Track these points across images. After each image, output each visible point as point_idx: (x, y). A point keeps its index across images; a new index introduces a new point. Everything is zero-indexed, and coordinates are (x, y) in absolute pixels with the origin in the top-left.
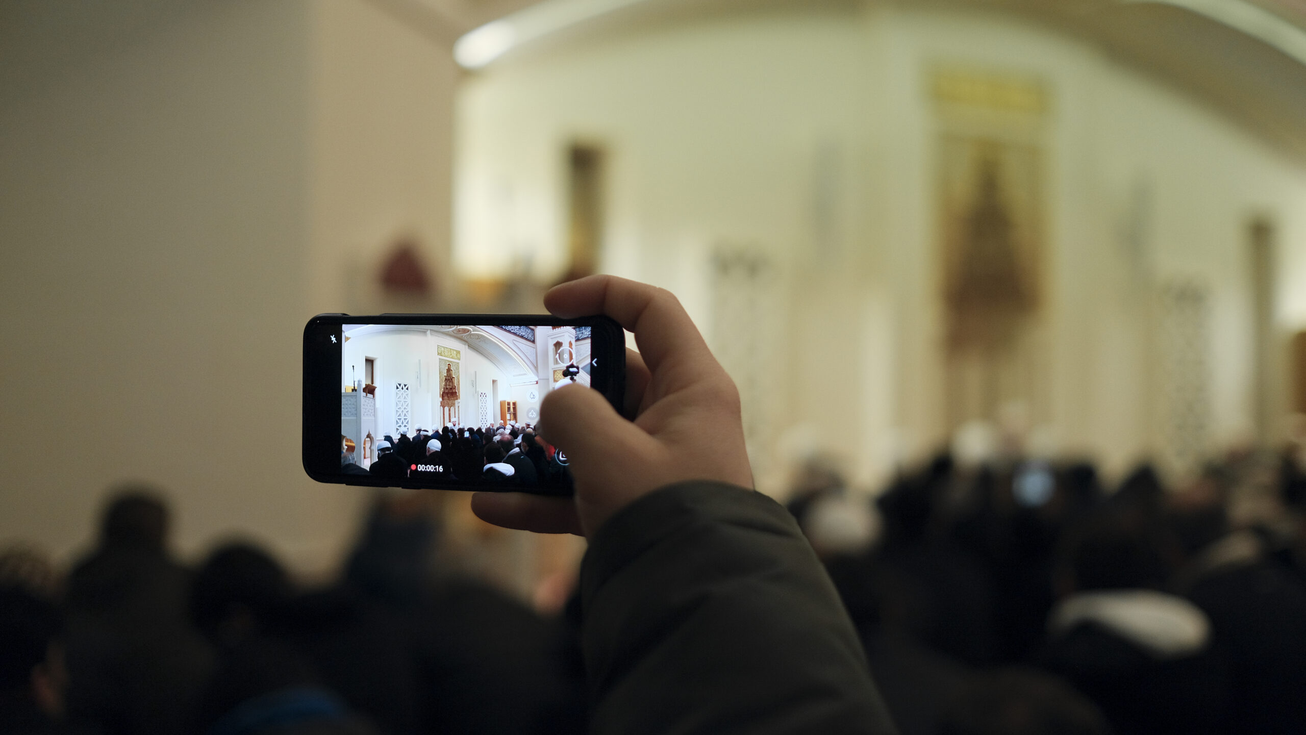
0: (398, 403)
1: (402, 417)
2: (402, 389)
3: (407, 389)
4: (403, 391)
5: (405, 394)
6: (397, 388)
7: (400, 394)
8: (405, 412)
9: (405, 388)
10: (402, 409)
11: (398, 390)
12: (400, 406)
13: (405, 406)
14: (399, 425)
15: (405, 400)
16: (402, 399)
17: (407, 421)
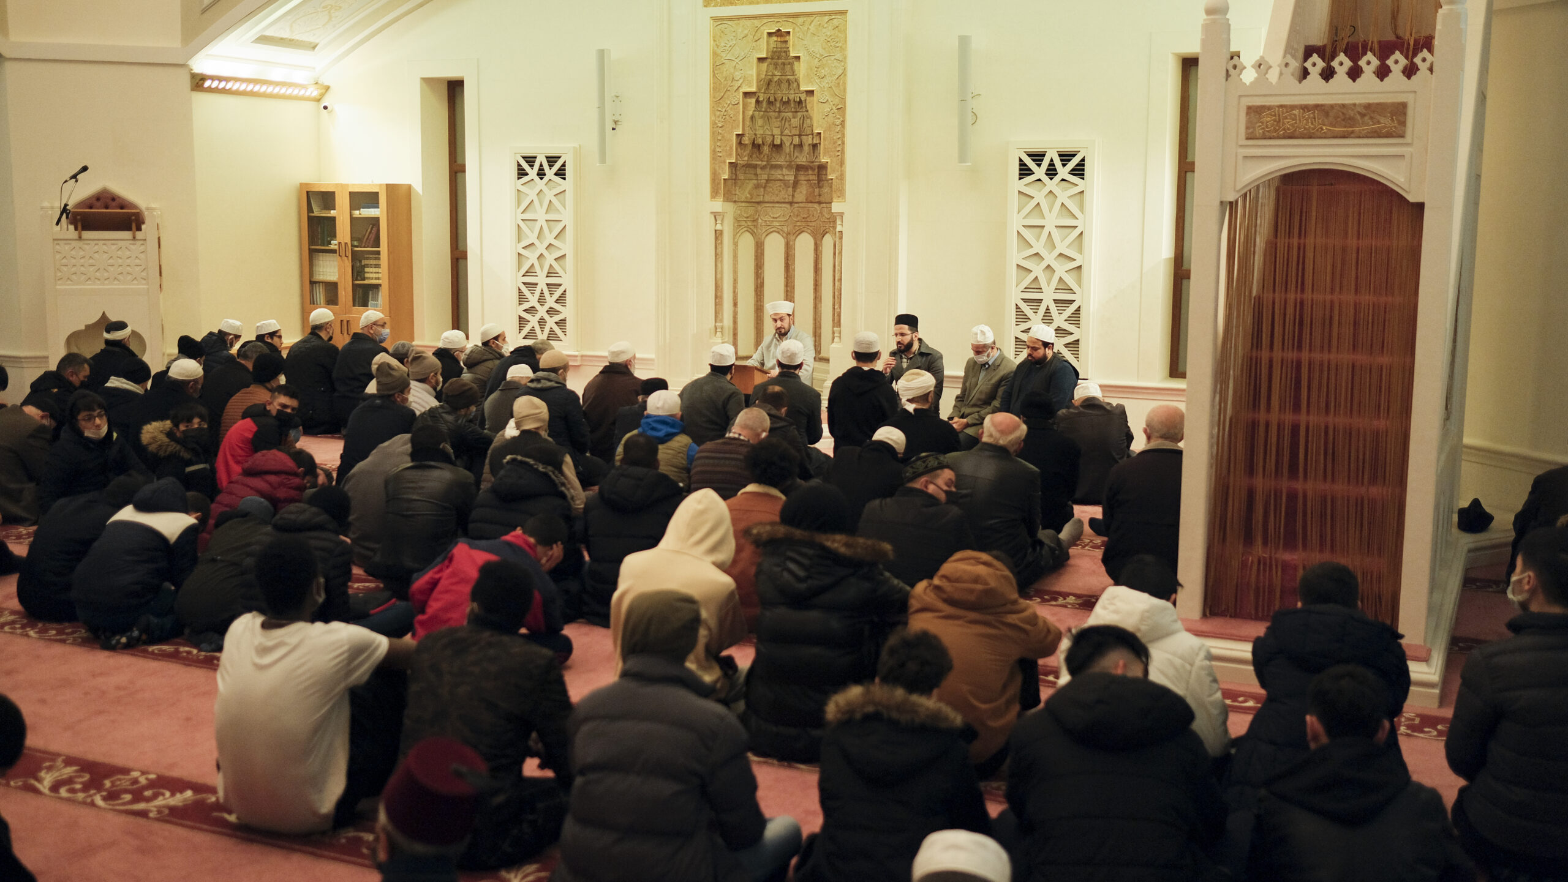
0: (522, 224)
1: (542, 280)
2: (541, 174)
3: (561, 173)
4: (540, 184)
5: (549, 195)
6: (521, 173)
7: (531, 193)
8: (550, 259)
9: (550, 173)
10: (541, 248)
11: (525, 179)
12: (532, 238)
13: (550, 238)
14: (527, 306)
15: (551, 217)
16: (540, 214)
17: (558, 293)
